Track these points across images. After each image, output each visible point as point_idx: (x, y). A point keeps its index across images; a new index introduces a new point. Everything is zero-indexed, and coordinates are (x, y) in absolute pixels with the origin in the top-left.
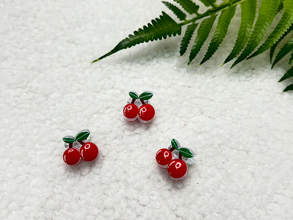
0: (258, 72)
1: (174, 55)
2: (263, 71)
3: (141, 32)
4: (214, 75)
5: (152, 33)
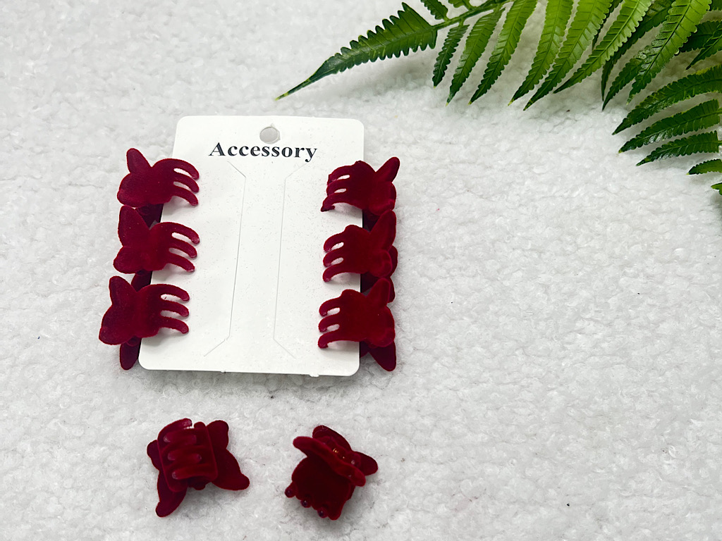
0: (576, 117)
1: (425, 84)
2: (585, 114)
3: (363, 43)
4: (495, 122)
5: (383, 45)
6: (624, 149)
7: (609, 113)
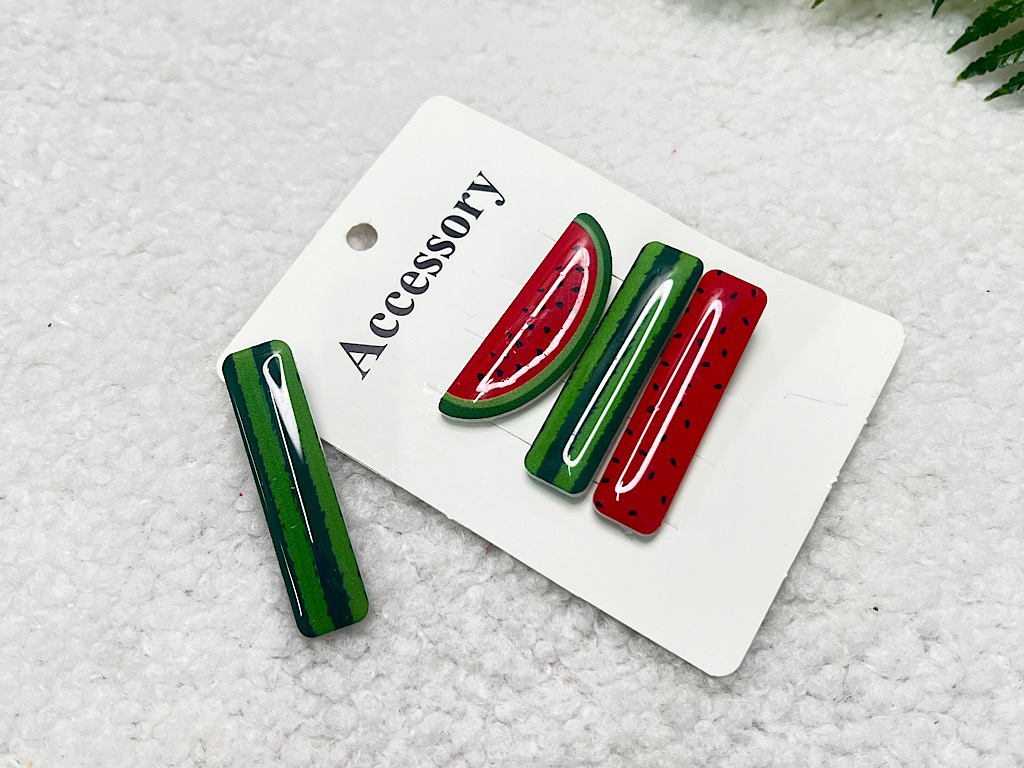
0: (892, 25)
2: (907, 22)
4: (765, 28)
6: (964, 76)
7: (943, 20)
